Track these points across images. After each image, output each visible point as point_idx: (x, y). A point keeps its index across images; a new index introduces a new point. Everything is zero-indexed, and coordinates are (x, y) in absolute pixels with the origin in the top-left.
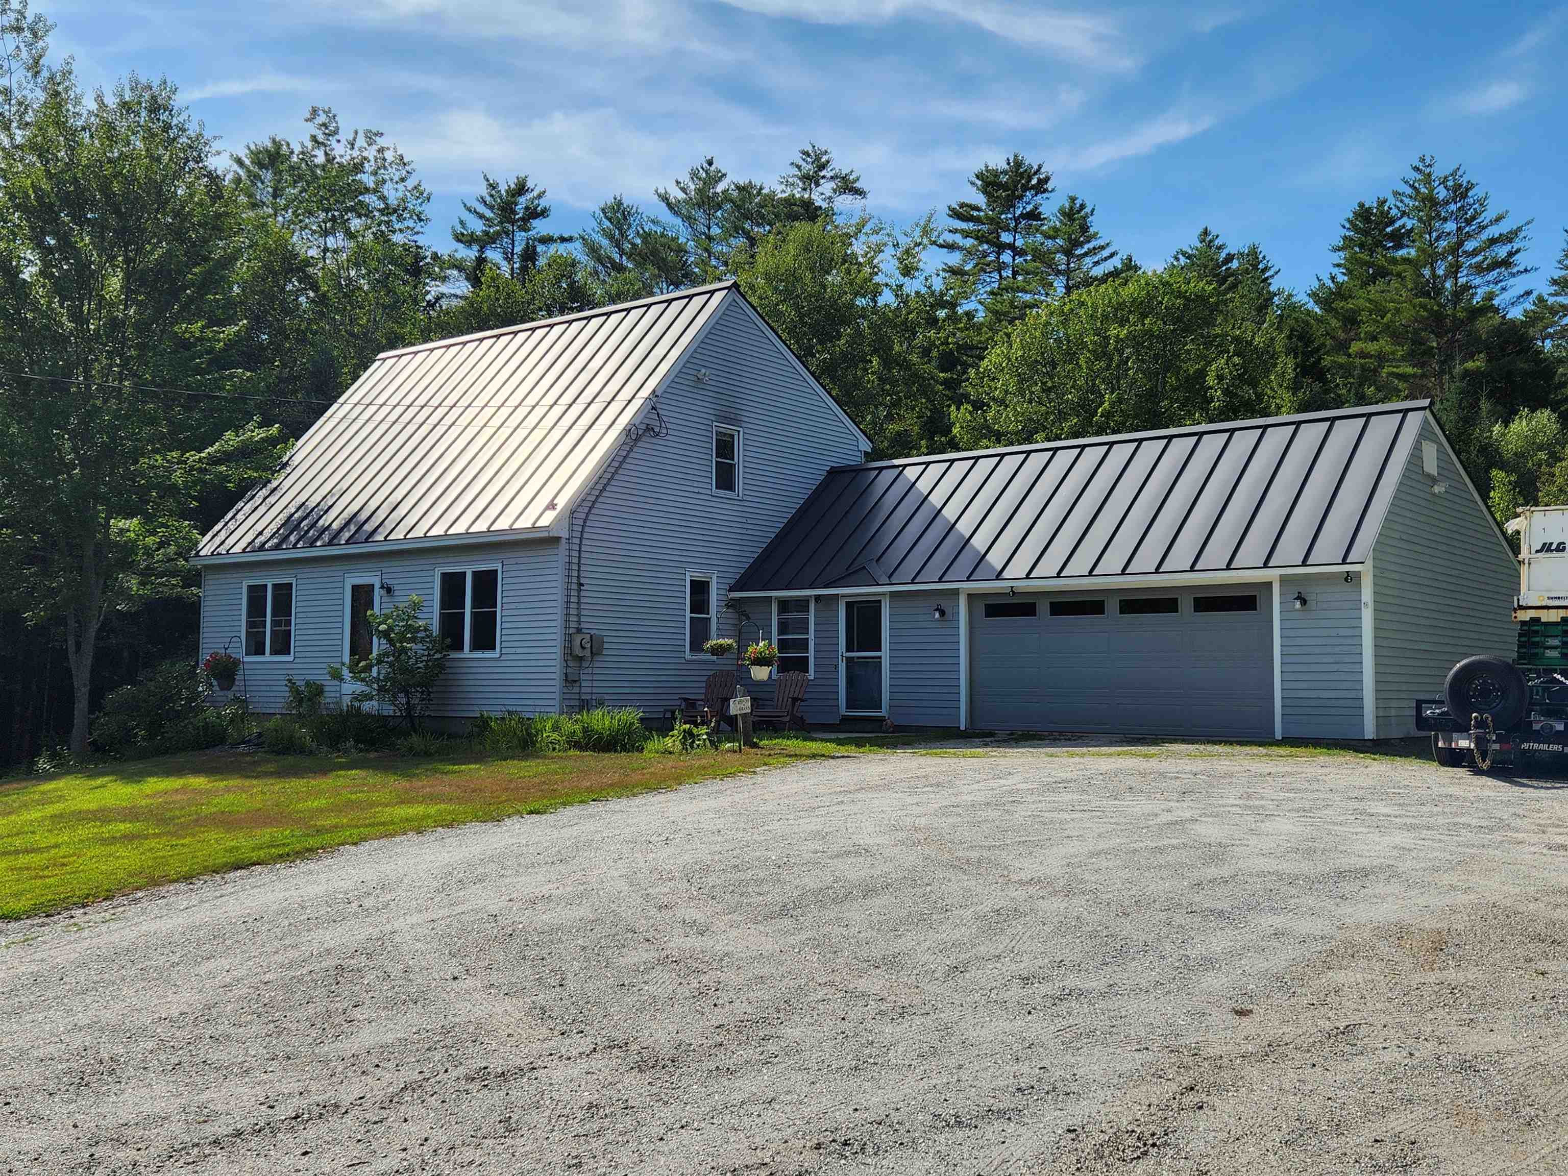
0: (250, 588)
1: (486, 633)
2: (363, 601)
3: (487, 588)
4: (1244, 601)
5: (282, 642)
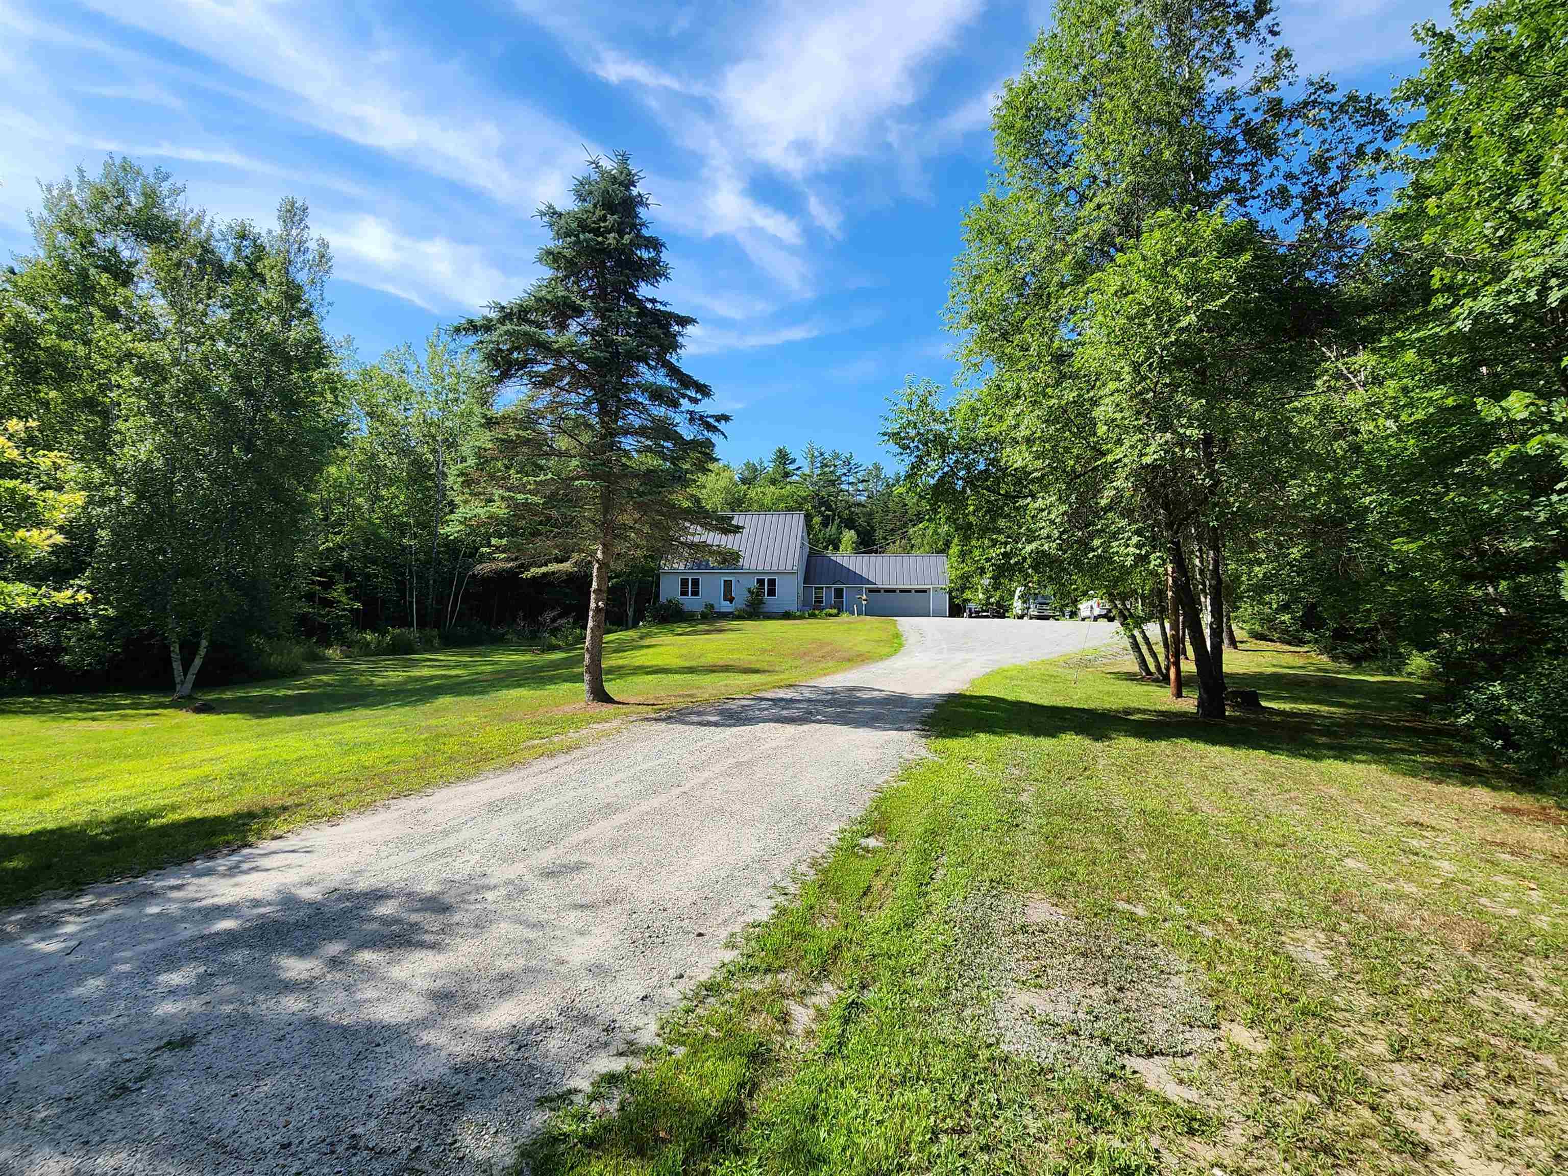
0: (681, 579)
1: (772, 592)
2: (728, 584)
3: (772, 582)
4: (924, 591)
5: (695, 593)
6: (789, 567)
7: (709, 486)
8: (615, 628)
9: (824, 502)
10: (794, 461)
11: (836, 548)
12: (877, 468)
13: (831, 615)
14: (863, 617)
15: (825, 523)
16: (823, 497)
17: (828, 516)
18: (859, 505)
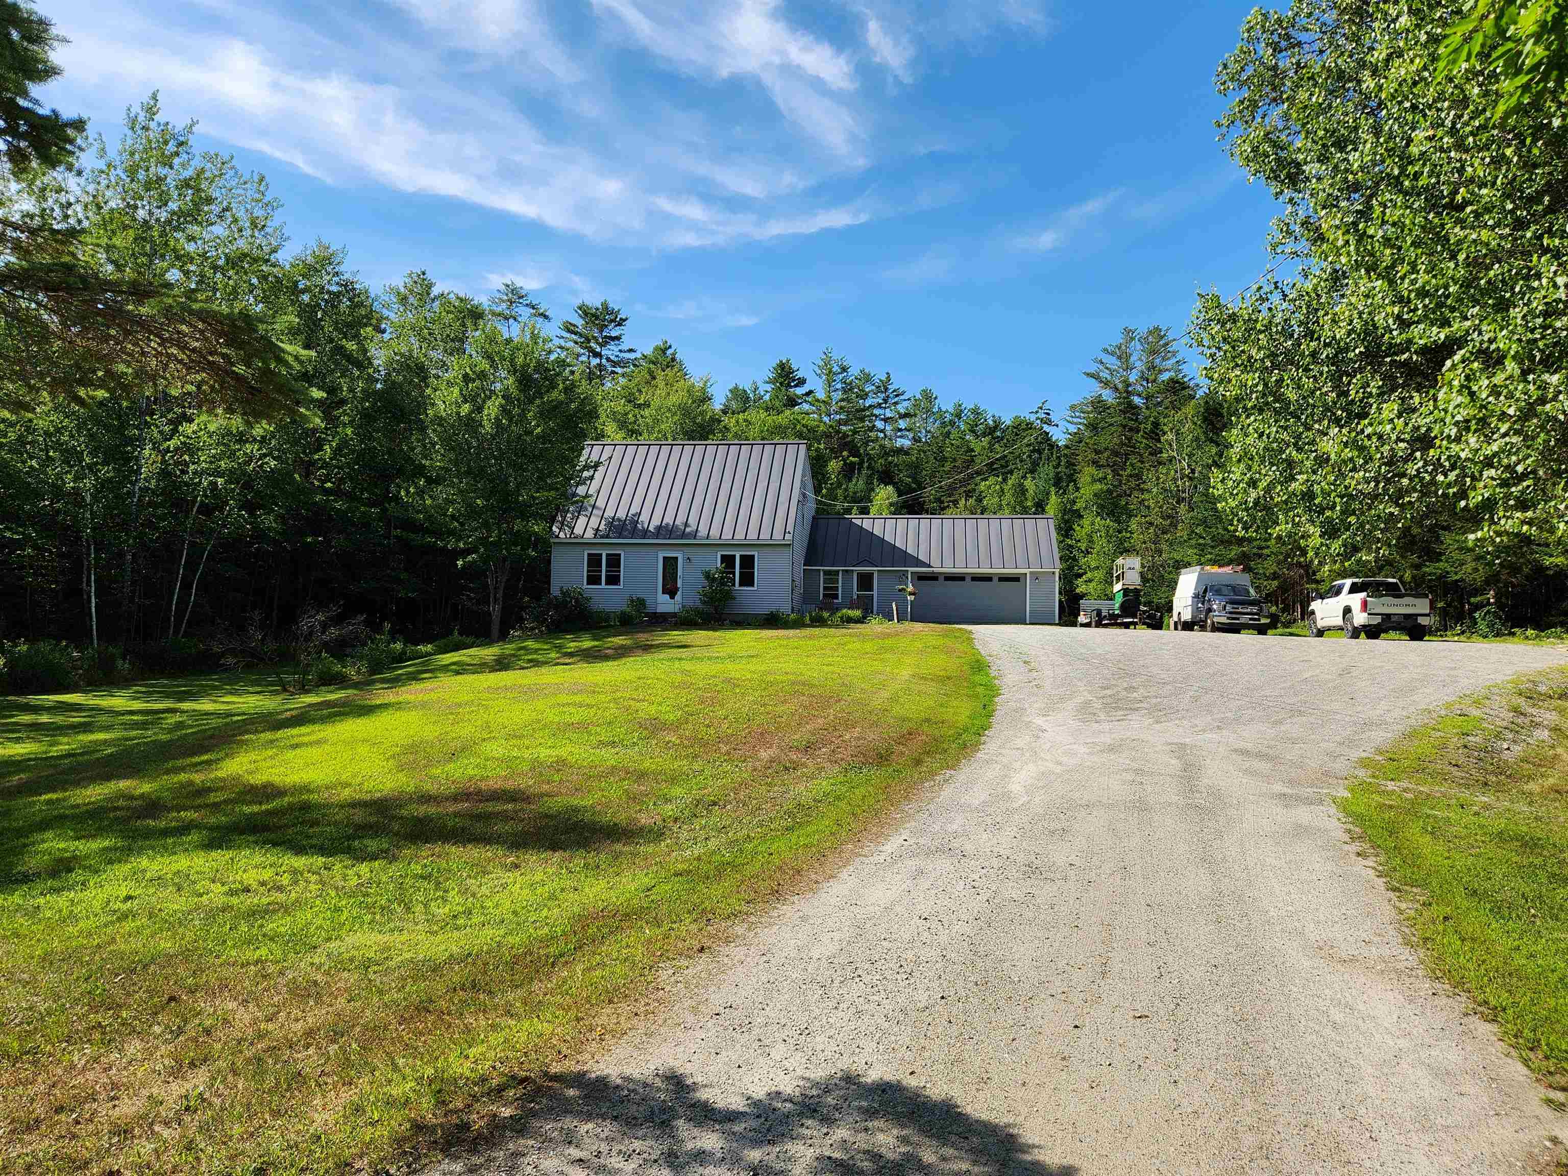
0: (589, 555)
1: (747, 579)
2: (670, 564)
3: (748, 562)
4: (1015, 579)
5: (613, 580)
6: (778, 535)
7: (656, 403)
8: (469, 640)
9: (847, 445)
10: (802, 382)
11: (865, 511)
12: (928, 396)
13: (850, 620)
14: (907, 625)
15: (849, 471)
16: (845, 435)
17: (852, 463)
18: (900, 451)
